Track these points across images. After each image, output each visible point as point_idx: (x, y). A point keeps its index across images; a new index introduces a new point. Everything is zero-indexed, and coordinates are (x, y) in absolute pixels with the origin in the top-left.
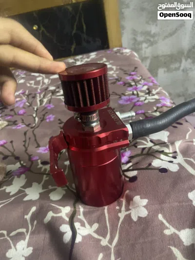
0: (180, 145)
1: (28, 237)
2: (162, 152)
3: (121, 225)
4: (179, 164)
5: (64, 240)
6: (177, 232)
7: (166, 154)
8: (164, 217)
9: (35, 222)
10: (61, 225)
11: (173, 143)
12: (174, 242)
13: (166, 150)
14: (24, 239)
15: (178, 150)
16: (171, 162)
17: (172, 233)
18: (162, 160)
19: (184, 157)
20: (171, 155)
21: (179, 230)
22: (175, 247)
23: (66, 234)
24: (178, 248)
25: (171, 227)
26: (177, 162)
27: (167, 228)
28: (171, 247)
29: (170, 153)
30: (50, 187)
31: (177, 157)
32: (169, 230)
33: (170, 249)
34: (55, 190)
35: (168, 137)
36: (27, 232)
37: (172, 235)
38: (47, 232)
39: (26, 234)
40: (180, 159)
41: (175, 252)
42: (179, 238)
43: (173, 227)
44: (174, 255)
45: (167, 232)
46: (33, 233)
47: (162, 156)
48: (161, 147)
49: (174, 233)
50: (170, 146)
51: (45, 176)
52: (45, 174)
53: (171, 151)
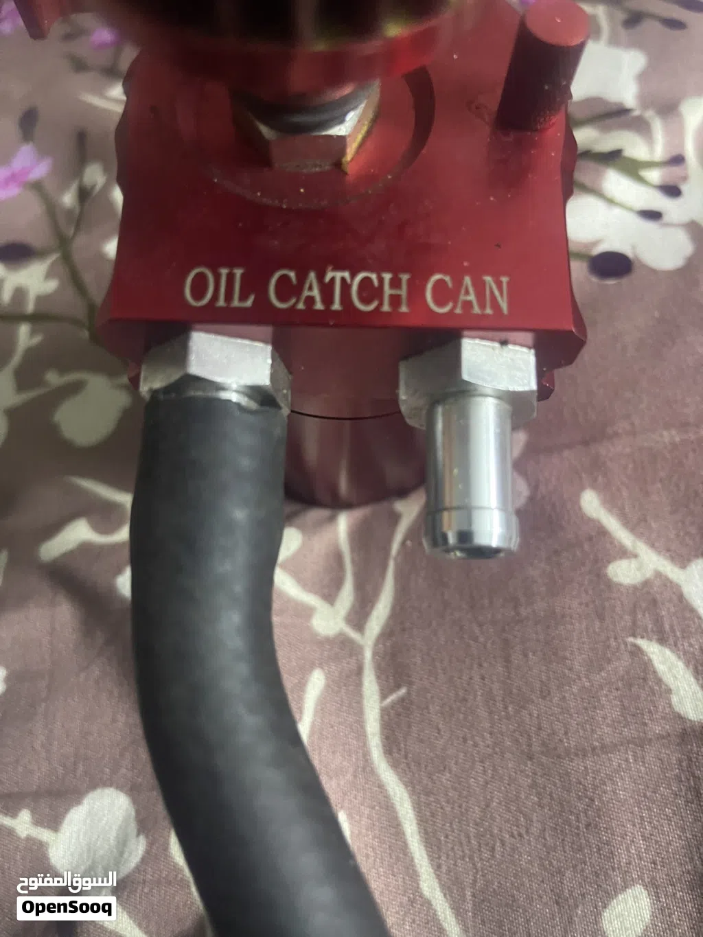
2: (613, 158)
3: (403, 543)
4: (694, 229)
6: (671, 571)
7: (633, 169)
8: (611, 502)
10: (120, 571)
11: (669, 109)
12: (658, 621)
13: (635, 148)
15: (690, 146)
16: (652, 215)
17: (649, 574)
18: (611, 202)
20: (654, 176)
21: (682, 561)
22: (662, 641)
24: (675, 647)
25: (642, 549)
26: (685, 218)
27: (624, 553)
28: (642, 643)
29: (650, 165)
30: (53, 378)
31: (684, 188)
32: (634, 563)
33: (637, 652)
34: (75, 388)
35: (643, 78)
37: (646, 583)
41: (660, 667)
42: (681, 597)
43: (652, 546)
44: (659, 681)
45: (623, 573)
47: (614, 182)
48: (606, 129)
49: (658, 574)
50: (658, 126)
51: (24, 330)
52: (24, 318)
53: (659, 151)
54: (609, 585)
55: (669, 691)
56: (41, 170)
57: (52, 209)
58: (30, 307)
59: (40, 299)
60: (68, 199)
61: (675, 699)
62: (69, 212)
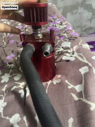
1: (4, 98)
2: (67, 52)
3: (48, 87)
4: (75, 57)
5: (21, 97)
6: (74, 87)
7: (69, 53)
8: (68, 81)
9: (7, 91)
10: (19, 90)
12: (73, 91)
13: (69, 51)
14: (2, 99)
15: (75, 50)
16: (71, 56)
18: (67, 56)
19: (77, 53)
22: (73, 93)
23: (22, 94)
25: (71, 85)
27: (69, 85)
28: (71, 94)
29: (71, 53)
30: (14, 74)
31: (74, 54)
34: (16, 75)
35: (71, 45)
36: (3, 96)
37: (72, 88)
38: (13, 94)
39: (3, 97)
41: (73, 96)
42: (75, 89)
46: (6, 96)
47: (67, 54)
48: (67, 50)
50: (71, 49)
51: (11, 70)
52: (11, 69)
53: (71, 51)
54: (68, 88)
55: (74, 98)
56: (14, 56)
57: (15, 59)
58: (12, 68)
59: (13, 67)
60: (16, 58)
61: (74, 99)
62: (16, 60)
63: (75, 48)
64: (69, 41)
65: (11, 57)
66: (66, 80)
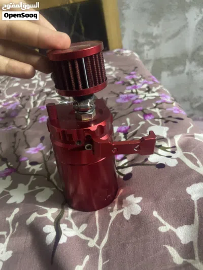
0: (180, 139)
1: (7, 240)
2: (160, 147)
4: (178, 159)
5: (46, 242)
6: (173, 229)
7: (164, 149)
8: (160, 214)
9: (17, 224)
10: (44, 226)
11: (171, 137)
12: (170, 240)
13: (164, 145)
14: (3, 242)
15: (177, 145)
16: (170, 157)
17: (168, 230)
18: (160, 155)
19: (183, 152)
20: (169, 150)
21: (176, 227)
22: (171, 246)
23: (49, 234)
24: (174, 247)
25: (167, 224)
26: (176, 157)
27: (162, 225)
28: (167, 246)
29: (168, 148)
30: (37, 188)
31: (176, 151)
32: (165, 227)
33: (165, 248)
34: (42, 190)
35: (168, 132)
36: (8, 234)
37: (167, 232)
38: (29, 234)
39: (6, 236)
40: (179, 153)
41: (170, 252)
42: (176, 235)
43: (169, 223)
44: (170, 255)
45: (162, 229)
46: (12, 236)
47: (160, 151)
48: (159, 141)
49: (170, 230)
50: (169, 141)
53: (170, 146)
54: (159, 232)
55: (173, 257)
56: (43, 148)
57: (44, 156)
60: (48, 154)
63: (178, 138)
64: (164, 124)
65: (37, 150)
66: (154, 210)
